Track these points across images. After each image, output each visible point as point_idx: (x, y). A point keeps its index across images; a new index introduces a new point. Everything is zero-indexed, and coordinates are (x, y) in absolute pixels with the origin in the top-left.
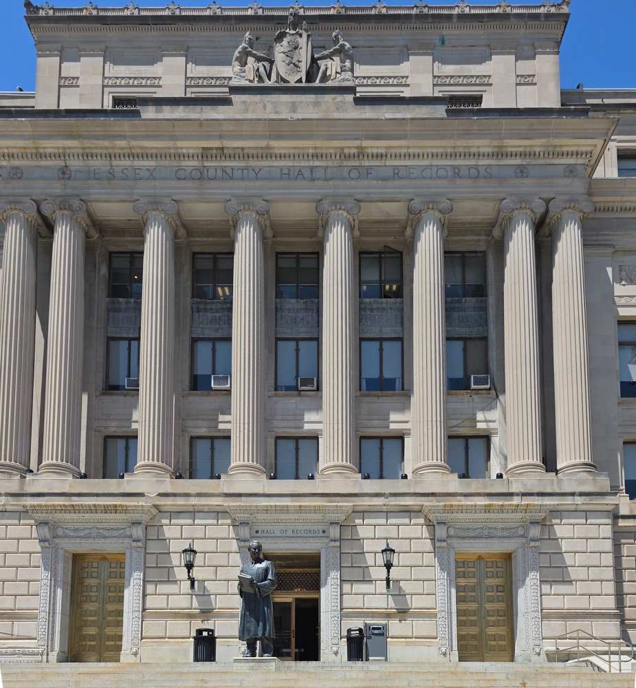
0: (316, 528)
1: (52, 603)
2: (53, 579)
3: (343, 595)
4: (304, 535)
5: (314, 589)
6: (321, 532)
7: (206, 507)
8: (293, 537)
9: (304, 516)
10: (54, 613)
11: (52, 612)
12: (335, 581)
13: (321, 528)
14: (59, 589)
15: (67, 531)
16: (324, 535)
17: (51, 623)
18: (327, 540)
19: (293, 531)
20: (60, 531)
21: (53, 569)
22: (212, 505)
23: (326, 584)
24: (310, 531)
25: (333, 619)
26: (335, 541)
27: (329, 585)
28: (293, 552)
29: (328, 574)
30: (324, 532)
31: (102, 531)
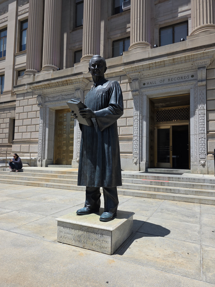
0: (186, 75)
1: (44, 135)
2: (44, 123)
3: (209, 121)
4: (177, 81)
5: (185, 119)
6: (190, 76)
7: (114, 74)
8: (169, 84)
9: (177, 67)
10: (45, 140)
11: (44, 140)
12: (202, 111)
13: (190, 74)
14: (47, 128)
15: (50, 99)
16: (193, 78)
17: (43, 145)
18: (195, 82)
19: (169, 80)
20: (47, 99)
21: (44, 118)
22: (117, 72)
23: (194, 114)
24: (182, 78)
25: (200, 140)
26: (202, 81)
27: (197, 116)
28: (170, 95)
29: (196, 107)
30: (192, 76)
31: (64, 96)
